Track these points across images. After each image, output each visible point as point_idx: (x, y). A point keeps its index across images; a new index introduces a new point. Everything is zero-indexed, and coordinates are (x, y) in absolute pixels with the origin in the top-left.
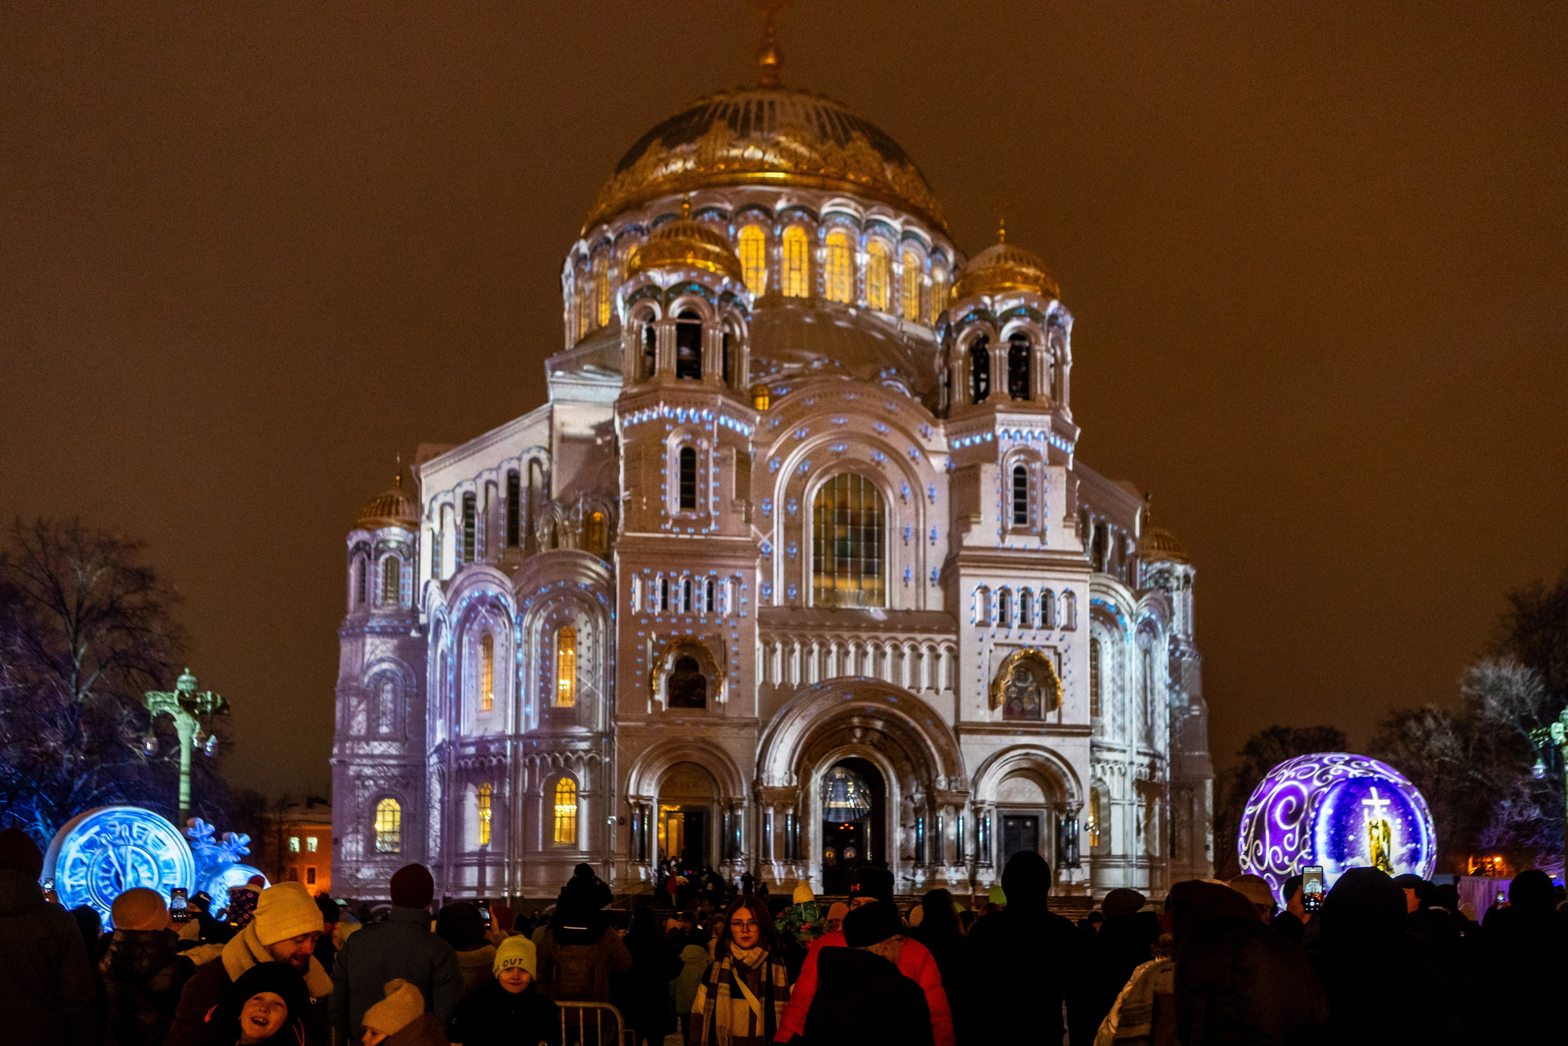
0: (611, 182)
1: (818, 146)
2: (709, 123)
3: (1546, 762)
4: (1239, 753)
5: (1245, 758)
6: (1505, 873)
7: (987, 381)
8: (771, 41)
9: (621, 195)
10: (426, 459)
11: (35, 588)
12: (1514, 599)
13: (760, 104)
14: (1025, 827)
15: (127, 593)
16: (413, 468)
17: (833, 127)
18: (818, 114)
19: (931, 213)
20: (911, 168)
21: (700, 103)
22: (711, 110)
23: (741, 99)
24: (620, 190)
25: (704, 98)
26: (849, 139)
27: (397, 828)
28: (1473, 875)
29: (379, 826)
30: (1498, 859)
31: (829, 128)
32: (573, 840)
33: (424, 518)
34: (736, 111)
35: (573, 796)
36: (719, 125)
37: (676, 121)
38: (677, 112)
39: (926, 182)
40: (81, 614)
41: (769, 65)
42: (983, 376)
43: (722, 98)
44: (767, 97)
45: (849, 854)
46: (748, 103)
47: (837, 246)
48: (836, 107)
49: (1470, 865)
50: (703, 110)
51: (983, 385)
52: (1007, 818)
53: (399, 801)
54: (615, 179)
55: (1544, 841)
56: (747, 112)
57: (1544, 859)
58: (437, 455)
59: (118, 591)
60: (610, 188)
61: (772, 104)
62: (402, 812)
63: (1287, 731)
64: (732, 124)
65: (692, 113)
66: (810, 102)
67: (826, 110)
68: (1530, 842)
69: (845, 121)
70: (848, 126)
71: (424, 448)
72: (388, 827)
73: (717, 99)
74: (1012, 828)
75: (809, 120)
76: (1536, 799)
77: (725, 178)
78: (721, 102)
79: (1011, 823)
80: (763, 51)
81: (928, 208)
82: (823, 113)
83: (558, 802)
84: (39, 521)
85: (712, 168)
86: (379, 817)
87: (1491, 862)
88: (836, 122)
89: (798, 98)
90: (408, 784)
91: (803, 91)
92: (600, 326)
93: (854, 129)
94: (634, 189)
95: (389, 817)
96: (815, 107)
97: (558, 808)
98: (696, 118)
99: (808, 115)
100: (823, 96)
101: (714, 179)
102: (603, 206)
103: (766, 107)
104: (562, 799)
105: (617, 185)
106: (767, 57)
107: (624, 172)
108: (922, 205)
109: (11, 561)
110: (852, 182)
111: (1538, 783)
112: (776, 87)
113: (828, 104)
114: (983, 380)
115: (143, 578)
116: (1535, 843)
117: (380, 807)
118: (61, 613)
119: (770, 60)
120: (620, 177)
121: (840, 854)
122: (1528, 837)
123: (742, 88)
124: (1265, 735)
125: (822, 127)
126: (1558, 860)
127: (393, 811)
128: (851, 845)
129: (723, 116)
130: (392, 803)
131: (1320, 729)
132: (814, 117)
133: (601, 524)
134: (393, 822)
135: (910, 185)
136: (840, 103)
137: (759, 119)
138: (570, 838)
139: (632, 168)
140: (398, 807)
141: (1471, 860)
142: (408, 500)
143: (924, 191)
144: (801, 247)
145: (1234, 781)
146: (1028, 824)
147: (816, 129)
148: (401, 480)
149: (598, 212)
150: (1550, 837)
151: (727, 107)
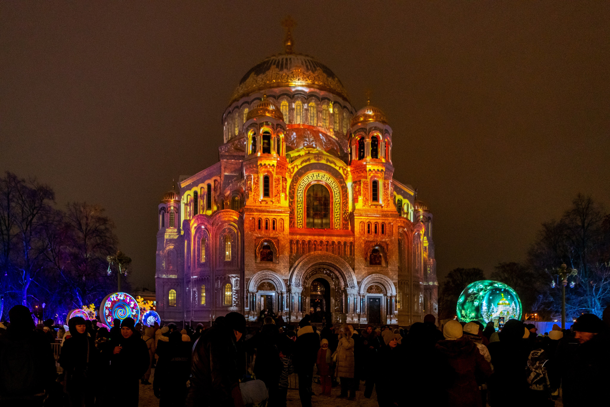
0: (238, 87)
1: (306, 73)
2: (270, 66)
3: (556, 282)
4: (446, 277)
5: (448, 279)
6: (538, 319)
7: (364, 152)
8: (289, 37)
9: (241, 92)
10: (182, 180)
11: (73, 223)
12: (544, 225)
13: (287, 59)
14: (376, 301)
15: (100, 225)
16: (178, 183)
17: (311, 66)
18: (306, 62)
19: (343, 94)
20: (336, 79)
21: (267, 59)
22: (270, 62)
23: (280, 57)
24: (241, 90)
25: (267, 58)
26: (316, 70)
27: (175, 299)
28: (527, 320)
29: (170, 298)
30: (536, 315)
31: (309, 67)
32: (231, 303)
33: (182, 199)
34: (279, 62)
35: (231, 289)
36: (273, 67)
37: (259, 66)
38: (259, 63)
39: (341, 83)
40: (87, 231)
41: (289, 45)
42: (362, 150)
43: (274, 57)
44: (289, 56)
45: (318, 309)
46: (283, 59)
47: (312, 107)
48: (311, 59)
49: (526, 317)
50: (268, 62)
51: (362, 153)
52: (370, 299)
53: (176, 290)
54: (240, 86)
55: (554, 309)
56: (282, 62)
57: (554, 315)
58: (185, 179)
59: (98, 225)
60: (238, 89)
61: (290, 59)
62: (176, 293)
63: (463, 269)
64: (277, 67)
65: (264, 63)
66: (303, 58)
67: (308, 60)
68: (550, 309)
69: (314, 63)
70: (315, 66)
71: (181, 177)
72: (173, 298)
73: (272, 58)
74: (372, 302)
75: (302, 64)
76: (552, 294)
77: (275, 85)
78: (274, 59)
79: (371, 300)
80: (287, 41)
81: (342, 93)
82: (307, 61)
83: (226, 291)
84: (75, 204)
85: (271, 81)
86: (170, 295)
87: (534, 315)
88: (311, 64)
89: (299, 57)
90: (178, 284)
91: (301, 54)
92: (235, 135)
93: (318, 67)
94: (246, 89)
95: (173, 295)
96: (305, 59)
97: (226, 293)
98: (266, 65)
99: (302, 62)
100: (307, 56)
101: (272, 85)
102: (236, 95)
103: (288, 59)
104: (227, 290)
105: (240, 88)
106: (288, 43)
107: (242, 84)
108: (340, 92)
109: (67, 215)
110: (317, 85)
111: (553, 289)
112: (291, 53)
113: (309, 58)
114: (362, 152)
115: (104, 221)
116: (551, 309)
117: (170, 292)
118: (81, 231)
119: (289, 44)
120: (241, 85)
121: (315, 310)
122: (549, 307)
123: (280, 54)
124: (455, 271)
125: (307, 67)
126: (559, 315)
127: (174, 293)
128: (319, 307)
129: (274, 64)
130: (173, 291)
131: (474, 269)
132: (304, 63)
133: (238, 201)
134: (174, 297)
135: (336, 85)
136: (312, 57)
137: (286, 64)
138: (230, 303)
139: (245, 82)
140: (175, 292)
141: (526, 315)
142: (177, 193)
143: (341, 86)
144: (300, 107)
145: (444, 286)
146: (377, 300)
147: (305, 67)
148: (174, 187)
149: (234, 97)
150: (556, 308)
151: (276, 61)
